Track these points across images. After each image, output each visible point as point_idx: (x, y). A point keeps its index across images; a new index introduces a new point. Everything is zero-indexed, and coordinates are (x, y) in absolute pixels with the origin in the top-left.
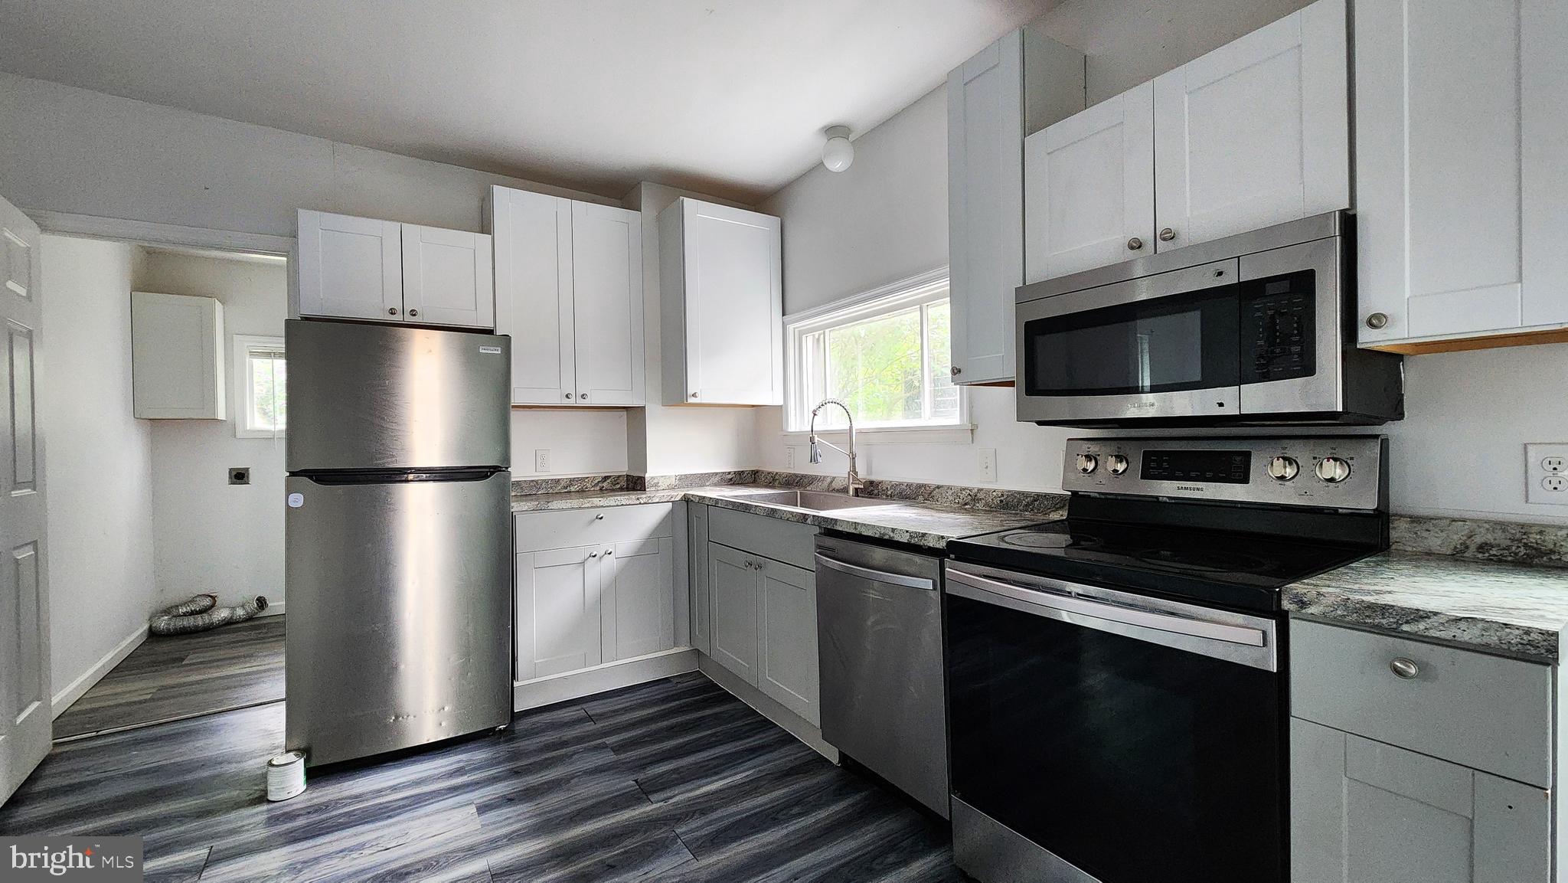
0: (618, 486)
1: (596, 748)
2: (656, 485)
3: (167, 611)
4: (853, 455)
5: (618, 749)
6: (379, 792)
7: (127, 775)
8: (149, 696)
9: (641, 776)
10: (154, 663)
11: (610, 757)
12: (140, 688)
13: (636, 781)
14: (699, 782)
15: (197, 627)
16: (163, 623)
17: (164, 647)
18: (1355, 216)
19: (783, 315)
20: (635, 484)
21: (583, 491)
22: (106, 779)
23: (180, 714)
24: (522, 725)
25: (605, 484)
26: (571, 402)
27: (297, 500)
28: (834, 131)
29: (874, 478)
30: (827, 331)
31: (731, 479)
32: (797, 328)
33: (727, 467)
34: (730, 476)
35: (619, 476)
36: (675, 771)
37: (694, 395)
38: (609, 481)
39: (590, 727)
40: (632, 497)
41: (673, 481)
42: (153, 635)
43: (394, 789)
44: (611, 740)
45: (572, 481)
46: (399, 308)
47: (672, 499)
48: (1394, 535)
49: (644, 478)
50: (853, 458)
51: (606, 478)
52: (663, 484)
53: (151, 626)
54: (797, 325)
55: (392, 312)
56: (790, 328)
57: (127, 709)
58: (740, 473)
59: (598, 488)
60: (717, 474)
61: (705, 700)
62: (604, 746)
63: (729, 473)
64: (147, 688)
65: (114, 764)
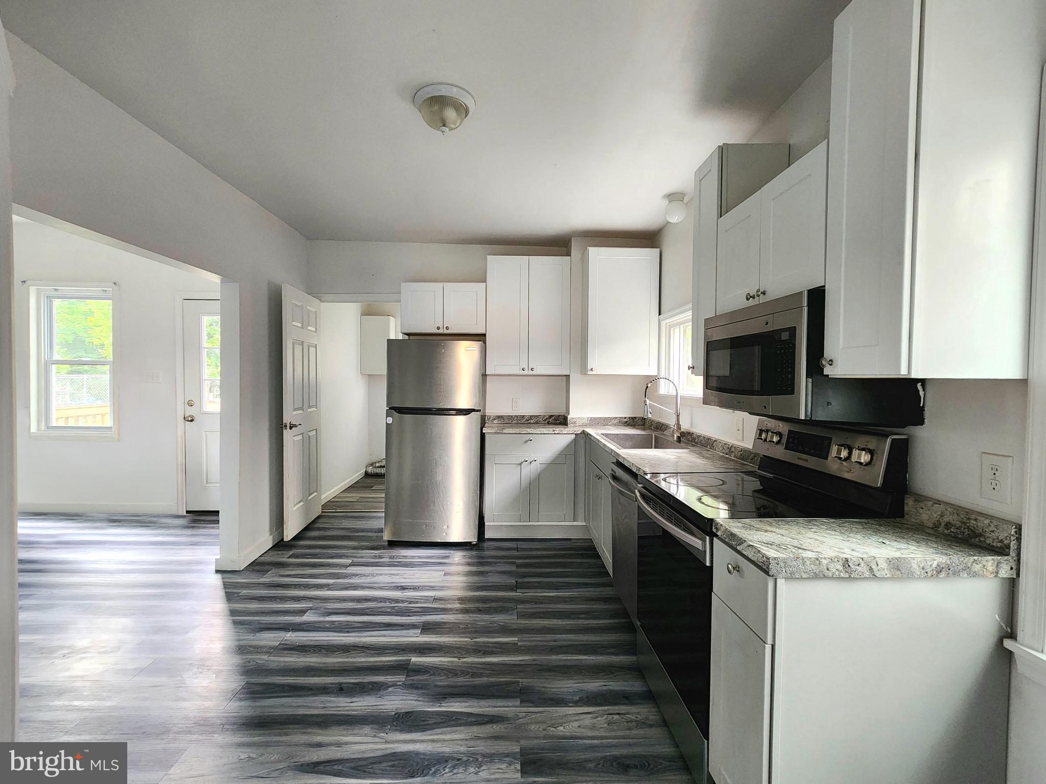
0: (558, 422)
1: (509, 563)
2: (575, 423)
3: (372, 465)
4: (677, 413)
5: (518, 566)
6: (413, 557)
7: (340, 529)
8: (356, 500)
9: (520, 580)
10: (364, 487)
11: (513, 568)
12: (354, 496)
13: (516, 582)
14: (544, 590)
15: (377, 473)
16: (370, 469)
17: (369, 480)
18: (825, 290)
19: (659, 315)
20: (561, 421)
21: (538, 423)
22: (333, 528)
23: (362, 509)
24: (486, 544)
25: (550, 420)
26: (526, 372)
27: (390, 420)
28: (674, 197)
29: (693, 430)
30: (682, 326)
31: (626, 422)
32: (668, 323)
33: (626, 414)
34: (625, 420)
35: (559, 416)
36: (539, 582)
37: (592, 370)
38: (553, 418)
39: (515, 553)
40: (558, 429)
41: (586, 421)
42: (367, 475)
43: (419, 557)
44: (518, 561)
45: (531, 417)
46: (441, 327)
47: (575, 433)
48: (906, 508)
49: (567, 418)
50: (678, 416)
51: (551, 416)
52: (578, 423)
53: (366, 471)
54: (668, 321)
55: (438, 328)
56: (663, 323)
57: (347, 504)
58: (633, 419)
59: (547, 422)
60: (616, 418)
61: (582, 554)
62: (515, 563)
63: (625, 418)
64: (356, 497)
65: (337, 523)
